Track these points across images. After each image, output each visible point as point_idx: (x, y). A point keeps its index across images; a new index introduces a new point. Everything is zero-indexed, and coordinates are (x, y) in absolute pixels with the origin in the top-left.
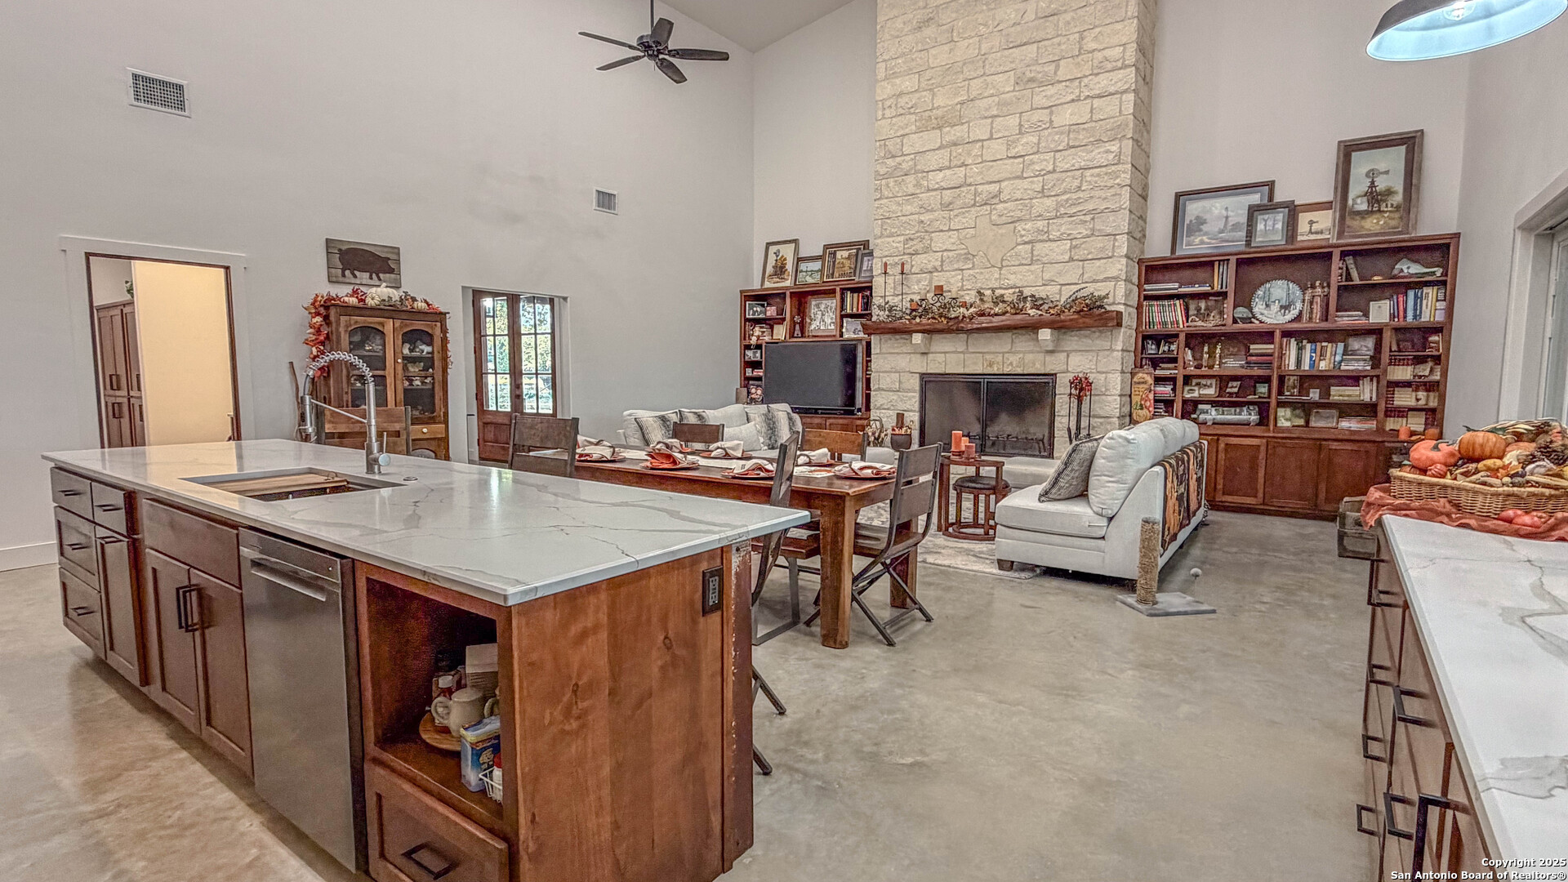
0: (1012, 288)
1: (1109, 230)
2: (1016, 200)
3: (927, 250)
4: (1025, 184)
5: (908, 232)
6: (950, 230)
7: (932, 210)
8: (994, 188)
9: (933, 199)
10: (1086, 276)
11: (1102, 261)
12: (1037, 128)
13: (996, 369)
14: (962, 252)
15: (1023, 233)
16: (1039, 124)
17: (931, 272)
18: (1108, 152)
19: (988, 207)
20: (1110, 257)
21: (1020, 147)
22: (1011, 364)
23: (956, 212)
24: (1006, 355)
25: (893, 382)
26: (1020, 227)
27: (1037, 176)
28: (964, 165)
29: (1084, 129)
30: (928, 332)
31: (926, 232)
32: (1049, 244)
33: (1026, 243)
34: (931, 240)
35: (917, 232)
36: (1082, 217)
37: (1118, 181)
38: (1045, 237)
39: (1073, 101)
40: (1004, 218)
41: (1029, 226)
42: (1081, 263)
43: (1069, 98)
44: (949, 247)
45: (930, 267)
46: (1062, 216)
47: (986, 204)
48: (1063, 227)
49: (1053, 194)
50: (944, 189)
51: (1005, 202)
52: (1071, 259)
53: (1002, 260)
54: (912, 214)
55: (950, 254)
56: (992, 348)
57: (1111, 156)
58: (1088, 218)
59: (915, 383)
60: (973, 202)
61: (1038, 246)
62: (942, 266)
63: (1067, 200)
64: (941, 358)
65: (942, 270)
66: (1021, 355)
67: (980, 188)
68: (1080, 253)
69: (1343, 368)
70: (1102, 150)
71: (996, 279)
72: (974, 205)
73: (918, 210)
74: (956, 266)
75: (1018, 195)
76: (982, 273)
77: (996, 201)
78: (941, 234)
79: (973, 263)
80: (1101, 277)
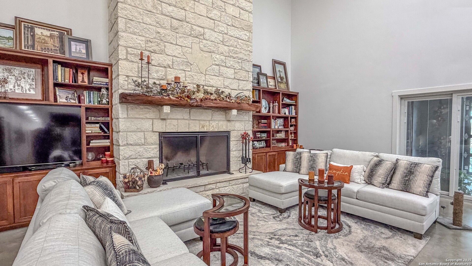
0: (211, 86)
1: (247, 69)
2: (212, 41)
3: (162, 52)
4: (215, 35)
5: (147, 36)
6: (176, 44)
7: (165, 28)
8: (201, 29)
9: (167, 21)
10: (240, 87)
11: (245, 82)
12: (219, 8)
13: (206, 129)
14: (185, 60)
15: (216, 59)
16: (221, 8)
17: (165, 67)
18: (246, 35)
19: (198, 40)
20: (247, 81)
21: (213, 15)
22: (213, 126)
23: (181, 35)
24: (211, 122)
25: (140, 139)
26: (214, 55)
27: (220, 33)
28: (183, 9)
29: (237, 20)
30: (174, 105)
31: (161, 40)
32: (225, 68)
33: (216, 65)
34: (165, 47)
35: (155, 38)
36: (238, 60)
37: (249, 49)
38: (224, 64)
39: (233, 5)
40: (206, 48)
41: (218, 56)
42: (238, 81)
43: (232, 3)
44: (177, 55)
45: (165, 64)
46: (230, 57)
47: (196, 37)
48: (230, 62)
49: (227, 44)
50: (172, 18)
51: (206, 40)
52: (235, 78)
53: (206, 71)
54: (150, 24)
55: (178, 59)
56: (202, 118)
57: (247, 37)
58: (240, 61)
59: (155, 138)
60: (190, 33)
61: (222, 68)
62: (173, 65)
63: (233, 50)
64: (175, 122)
65: (173, 68)
66: (217, 122)
67: (194, 27)
68: (238, 77)
69: (279, 128)
70: (244, 33)
71: (204, 80)
72: (190, 35)
73: (155, 24)
74: (181, 68)
75: (213, 39)
76: (196, 75)
77: (202, 37)
78: (171, 45)
79: (191, 68)
80: (245, 89)
